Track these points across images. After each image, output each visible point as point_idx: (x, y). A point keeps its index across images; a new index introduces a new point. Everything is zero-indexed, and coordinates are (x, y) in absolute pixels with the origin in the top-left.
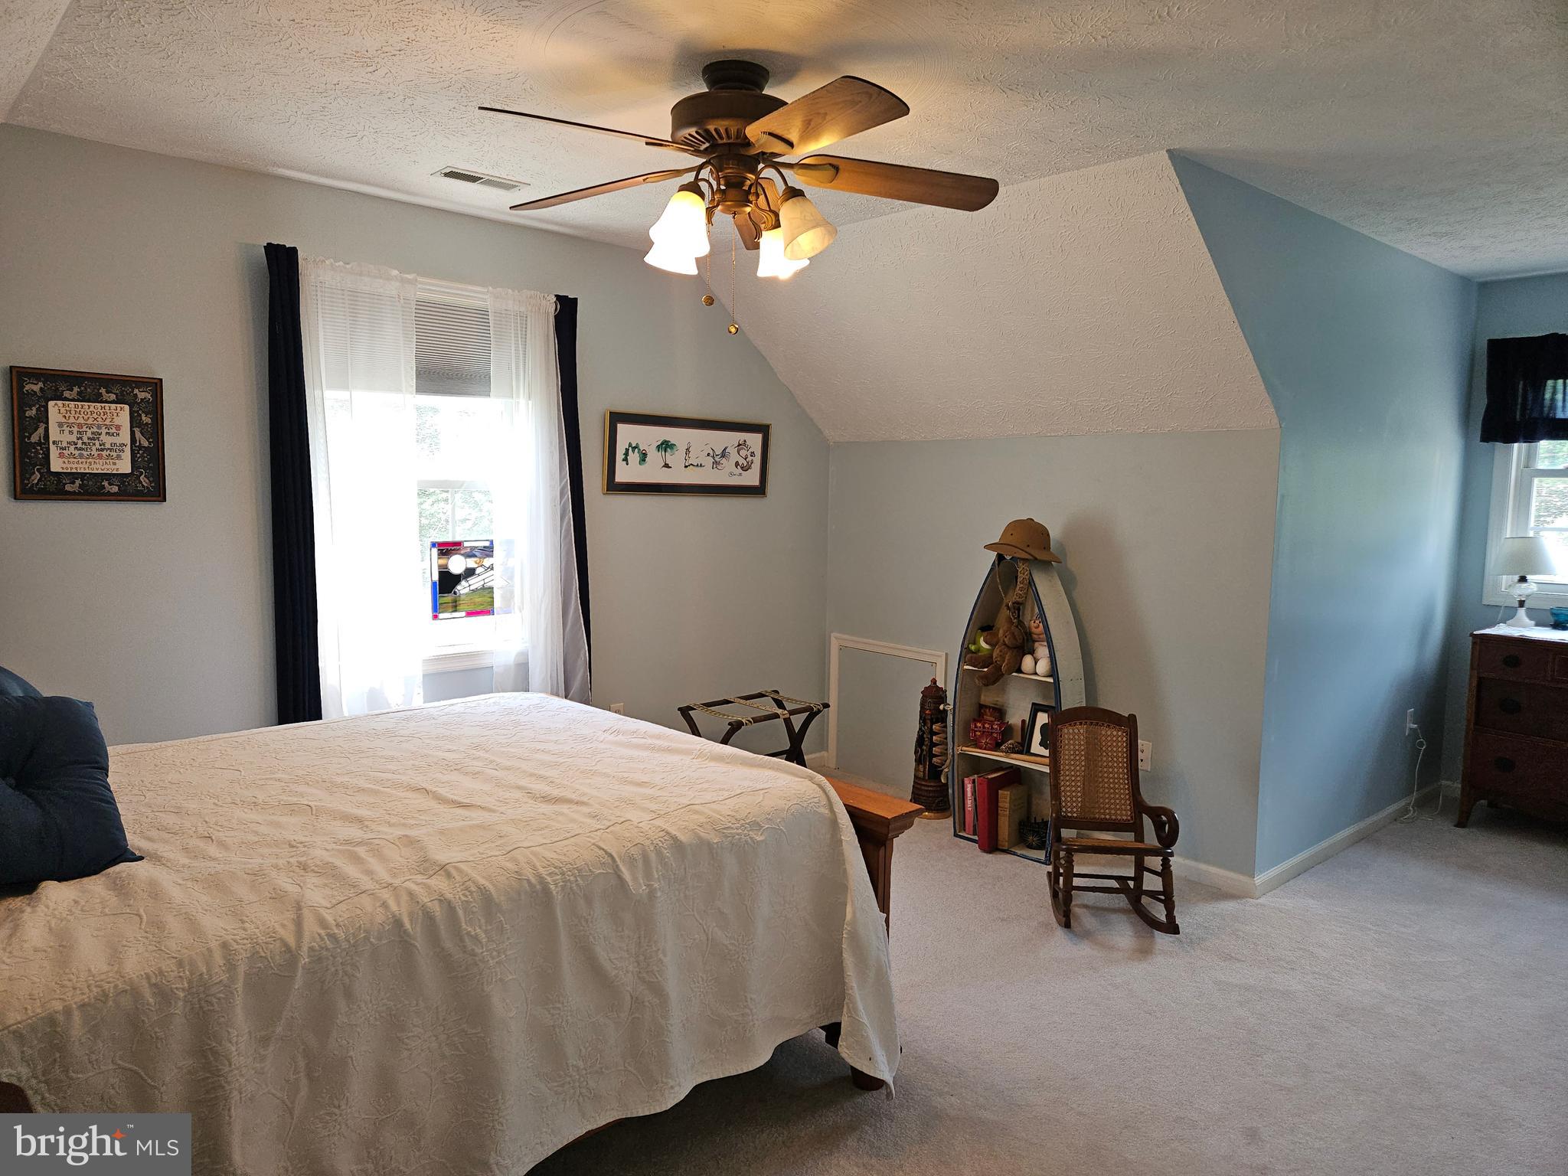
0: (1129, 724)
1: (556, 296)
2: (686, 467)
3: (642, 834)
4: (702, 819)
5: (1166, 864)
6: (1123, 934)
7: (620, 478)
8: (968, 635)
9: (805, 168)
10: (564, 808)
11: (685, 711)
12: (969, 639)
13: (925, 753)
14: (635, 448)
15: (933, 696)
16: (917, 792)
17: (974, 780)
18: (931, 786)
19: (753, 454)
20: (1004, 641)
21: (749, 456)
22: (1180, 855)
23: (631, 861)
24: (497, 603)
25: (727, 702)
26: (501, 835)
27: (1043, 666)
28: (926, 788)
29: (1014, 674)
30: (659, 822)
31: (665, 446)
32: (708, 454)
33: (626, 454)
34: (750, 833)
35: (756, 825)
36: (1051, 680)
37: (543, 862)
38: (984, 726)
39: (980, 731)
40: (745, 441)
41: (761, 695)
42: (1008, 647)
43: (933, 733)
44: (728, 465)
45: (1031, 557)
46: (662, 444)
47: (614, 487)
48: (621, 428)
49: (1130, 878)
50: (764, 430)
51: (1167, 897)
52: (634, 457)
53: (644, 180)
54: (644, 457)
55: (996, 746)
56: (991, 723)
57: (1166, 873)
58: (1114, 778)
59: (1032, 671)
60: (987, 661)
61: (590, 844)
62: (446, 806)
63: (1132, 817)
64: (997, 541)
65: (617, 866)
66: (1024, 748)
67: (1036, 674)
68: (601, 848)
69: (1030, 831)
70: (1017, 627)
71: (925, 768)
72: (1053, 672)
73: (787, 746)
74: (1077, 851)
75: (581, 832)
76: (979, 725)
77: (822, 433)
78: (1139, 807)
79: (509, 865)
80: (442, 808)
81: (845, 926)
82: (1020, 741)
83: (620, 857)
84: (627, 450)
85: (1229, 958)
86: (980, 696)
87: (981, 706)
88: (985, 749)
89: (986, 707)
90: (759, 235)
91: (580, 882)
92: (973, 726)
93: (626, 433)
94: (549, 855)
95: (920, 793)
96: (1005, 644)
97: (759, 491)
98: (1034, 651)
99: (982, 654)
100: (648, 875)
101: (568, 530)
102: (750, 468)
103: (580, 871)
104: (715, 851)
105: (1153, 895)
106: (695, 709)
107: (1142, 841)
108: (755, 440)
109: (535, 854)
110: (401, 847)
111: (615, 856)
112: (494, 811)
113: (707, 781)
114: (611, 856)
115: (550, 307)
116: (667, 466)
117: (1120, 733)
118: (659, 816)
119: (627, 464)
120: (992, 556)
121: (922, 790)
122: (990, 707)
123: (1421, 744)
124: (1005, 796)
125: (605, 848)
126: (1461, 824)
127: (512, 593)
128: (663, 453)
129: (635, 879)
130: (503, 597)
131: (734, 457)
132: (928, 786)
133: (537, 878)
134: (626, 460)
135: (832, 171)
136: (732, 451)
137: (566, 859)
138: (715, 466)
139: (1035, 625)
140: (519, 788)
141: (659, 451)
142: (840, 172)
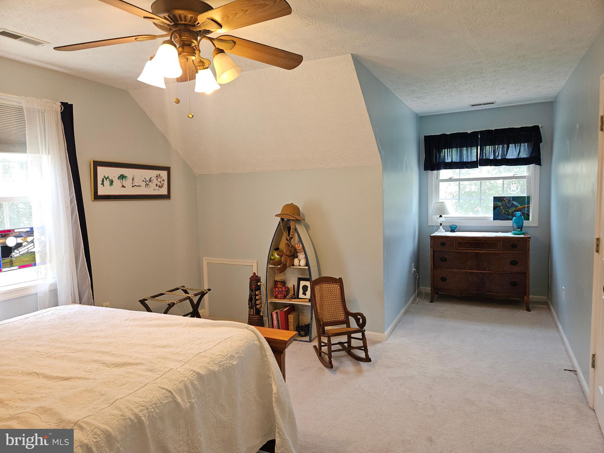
0: (340, 281)
1: (61, 102)
2: (133, 187)
3: (182, 375)
4: (208, 360)
5: (363, 335)
6: (349, 365)
7: (100, 193)
8: (270, 253)
9: (221, 41)
10: (129, 369)
11: (143, 302)
12: (270, 254)
13: (253, 304)
14: (107, 178)
15: (255, 280)
16: (251, 321)
17: (277, 312)
18: (257, 318)
19: (163, 180)
20: (286, 254)
21: (162, 181)
22: (367, 331)
23: (180, 391)
24: (38, 260)
25: (162, 294)
26: (102, 394)
27: (303, 262)
28: (254, 319)
29: (291, 267)
30: (187, 366)
31: (122, 177)
32: (143, 181)
33: (103, 181)
34: (231, 361)
35: (232, 357)
36: (307, 268)
37: (134, 405)
38: (279, 290)
39: (277, 292)
40: (160, 174)
41: (177, 289)
42: (288, 256)
43: (256, 295)
44: (153, 185)
45: (295, 219)
46: (120, 176)
47: (97, 197)
48: (99, 169)
49: (345, 343)
50: (168, 169)
51: (365, 348)
52: (107, 183)
53: (135, 39)
54: (112, 182)
55: (285, 297)
56: (281, 288)
57: (364, 339)
58: (335, 304)
59: (298, 265)
60: (279, 263)
61: (157, 388)
62: (54, 381)
63: (345, 318)
64: (280, 213)
65: (174, 396)
66: (296, 296)
67: (300, 266)
68: (163, 389)
69: (301, 330)
70: (292, 247)
71: (253, 310)
72: (307, 264)
73: (191, 310)
74: (332, 336)
75: (148, 382)
76: (277, 289)
77: (193, 171)
78: (347, 313)
79: (116, 412)
80: (50, 383)
81: (273, 395)
82: (293, 294)
83: (174, 391)
84: (103, 179)
85: (388, 367)
86: (275, 278)
87: (276, 282)
88: (280, 299)
89: (278, 281)
90: (197, 72)
91: (157, 410)
92: (274, 290)
93: (102, 171)
94: (137, 400)
95: (252, 321)
96: (287, 255)
97: (167, 197)
98: (298, 256)
99: (277, 260)
100: (189, 397)
101: (76, 219)
102: (162, 186)
103: (155, 404)
104: (217, 375)
105: (359, 348)
106: (148, 300)
107: (350, 327)
108: (164, 174)
109: (128, 401)
110: (39, 415)
111: (172, 391)
112: (88, 379)
113: (199, 339)
114: (170, 392)
115: (58, 108)
116: (123, 186)
117: (337, 286)
118: (186, 363)
119: (104, 186)
120: (279, 219)
121: (253, 320)
122: (279, 282)
123: (417, 275)
124: (291, 317)
125: (166, 388)
126: (431, 302)
127: (45, 254)
128: (121, 180)
129: (183, 400)
130: (41, 257)
131: (155, 182)
132: (255, 318)
133: (134, 415)
134: (103, 184)
135: (232, 44)
136: (154, 179)
137: (148, 400)
138: (146, 186)
139: (298, 246)
140: (95, 361)
141: (119, 179)
142: (236, 45)
